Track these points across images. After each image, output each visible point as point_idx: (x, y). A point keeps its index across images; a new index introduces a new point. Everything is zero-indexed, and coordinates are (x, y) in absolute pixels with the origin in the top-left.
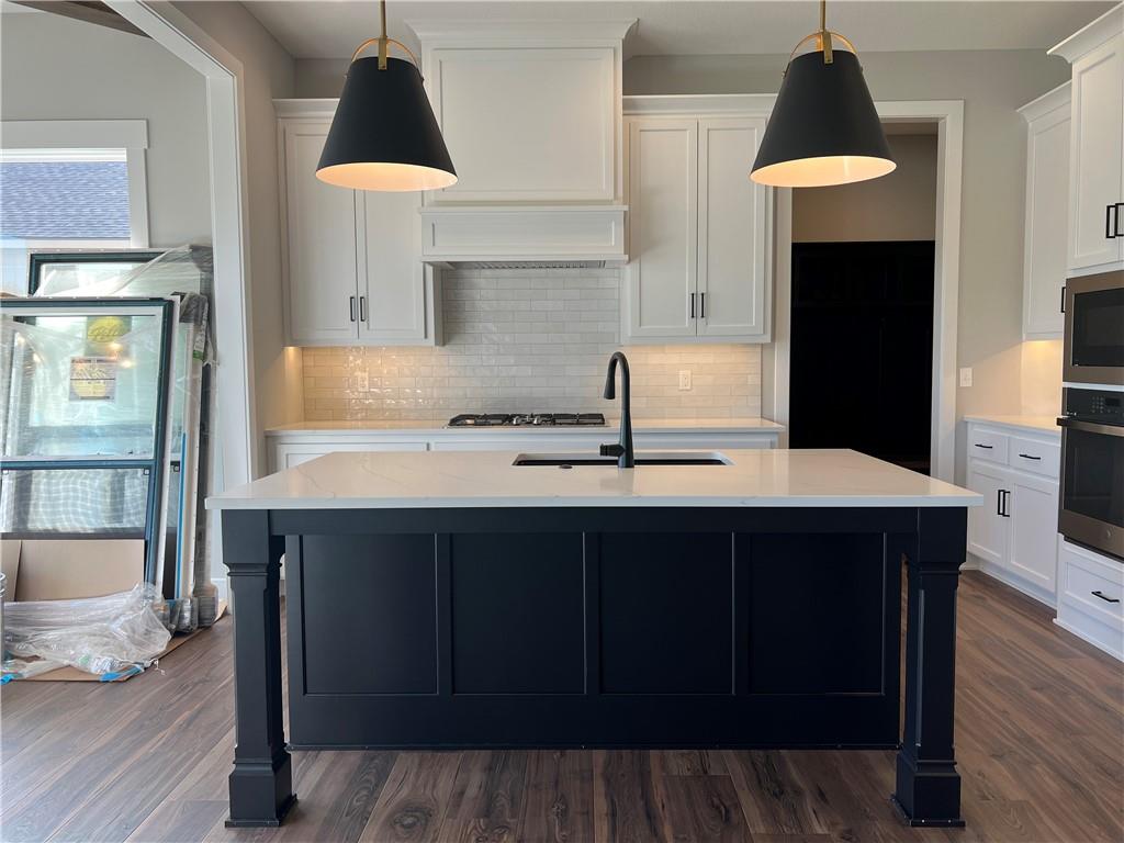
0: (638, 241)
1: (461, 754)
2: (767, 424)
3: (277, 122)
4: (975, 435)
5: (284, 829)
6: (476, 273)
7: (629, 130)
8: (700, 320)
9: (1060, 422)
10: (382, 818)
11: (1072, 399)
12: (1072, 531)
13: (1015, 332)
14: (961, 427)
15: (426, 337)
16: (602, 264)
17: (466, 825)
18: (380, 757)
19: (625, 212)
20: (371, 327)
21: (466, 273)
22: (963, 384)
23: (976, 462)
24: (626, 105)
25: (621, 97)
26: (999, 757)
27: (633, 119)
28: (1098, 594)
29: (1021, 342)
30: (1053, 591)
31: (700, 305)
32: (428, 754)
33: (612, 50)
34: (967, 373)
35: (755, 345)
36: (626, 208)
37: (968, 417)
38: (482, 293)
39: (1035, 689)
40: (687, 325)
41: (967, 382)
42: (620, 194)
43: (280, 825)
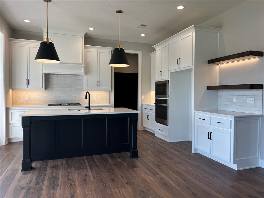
0: (87, 71)
1: (61, 159)
2: (110, 105)
3: (9, 43)
4: (144, 107)
5: (32, 171)
6: (53, 75)
7: (85, 51)
8: (98, 86)
9: (155, 104)
10: (50, 167)
11: (157, 100)
12: (157, 121)
13: (150, 90)
14: (142, 105)
15: (43, 88)
16: (79, 75)
17: (65, 166)
18: (45, 161)
19: (85, 66)
20: (30, 86)
21: (51, 75)
22: (142, 98)
23: (144, 111)
24: (85, 47)
25: (84, 45)
26: (144, 151)
27: (86, 49)
28: (160, 130)
29: (151, 91)
30: (154, 130)
31: (98, 84)
32: (54, 160)
33: (82, 37)
34: (143, 96)
35: (108, 91)
36: (85, 65)
37: (143, 104)
38: (54, 80)
39: (150, 143)
40: (96, 87)
41: (143, 98)
42: (84, 63)
43: (31, 170)
